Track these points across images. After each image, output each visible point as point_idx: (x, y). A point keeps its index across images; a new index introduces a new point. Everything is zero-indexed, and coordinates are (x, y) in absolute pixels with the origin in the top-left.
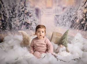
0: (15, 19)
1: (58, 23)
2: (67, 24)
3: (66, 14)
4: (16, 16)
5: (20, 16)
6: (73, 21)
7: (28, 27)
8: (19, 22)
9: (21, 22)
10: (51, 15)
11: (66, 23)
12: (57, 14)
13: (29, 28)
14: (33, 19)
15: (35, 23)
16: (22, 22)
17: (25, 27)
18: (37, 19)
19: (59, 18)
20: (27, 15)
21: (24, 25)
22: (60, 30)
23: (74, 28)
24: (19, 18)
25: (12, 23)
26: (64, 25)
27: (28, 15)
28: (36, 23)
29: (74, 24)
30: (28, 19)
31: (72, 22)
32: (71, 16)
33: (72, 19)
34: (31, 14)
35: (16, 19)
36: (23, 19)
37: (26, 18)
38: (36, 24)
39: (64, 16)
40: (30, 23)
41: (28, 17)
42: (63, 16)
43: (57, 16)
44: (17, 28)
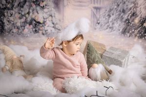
0: (12, 11)
1: (99, 23)
2: (116, 25)
3: (116, 7)
4: (13, 6)
5: (21, 6)
6: (128, 20)
7: (37, 29)
8: (20, 18)
9: (24, 18)
10: (85, 6)
11: (113, 24)
12: (96, 5)
13: (41, 32)
14: (48, 13)
15: (52, 21)
16: (26, 18)
17: (32, 29)
18: (55, 12)
19: (101, 13)
20: (36, 5)
21: (30, 25)
22: (101, 37)
23: (128, 35)
24: (20, 10)
25: (5, 21)
26: (110, 28)
27: (39, 5)
28: (54, 21)
29: (128, 28)
30: (37, 12)
31: (125, 22)
32: (124, 11)
33: (125, 17)
34: (44, 3)
35: (14, 13)
36: (28, 13)
37: (33, 10)
38: (53, 23)
39: (111, 10)
40: (41, 22)
41: (38, 8)
42: (108, 9)
43: (97, 8)
44: (15, 30)
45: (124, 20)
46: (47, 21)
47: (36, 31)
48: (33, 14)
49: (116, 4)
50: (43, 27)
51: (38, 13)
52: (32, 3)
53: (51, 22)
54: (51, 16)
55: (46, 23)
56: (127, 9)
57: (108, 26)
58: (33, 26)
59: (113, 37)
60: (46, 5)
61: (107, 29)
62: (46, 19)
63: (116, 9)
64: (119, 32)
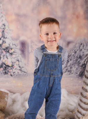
45: (81, 65)
46: (15, 65)
47: (6, 73)
48: (3, 59)
49: (74, 51)
50: (11, 70)
51: (7, 59)
52: (3, 50)
53: (18, 65)
54: (18, 61)
55: (13, 67)
56: (83, 55)
57: (67, 70)
58: (3, 69)
59: (72, 79)
60: (14, 52)
61: (66, 72)
62: (14, 63)
63: (73, 55)
64: (77, 74)
